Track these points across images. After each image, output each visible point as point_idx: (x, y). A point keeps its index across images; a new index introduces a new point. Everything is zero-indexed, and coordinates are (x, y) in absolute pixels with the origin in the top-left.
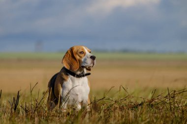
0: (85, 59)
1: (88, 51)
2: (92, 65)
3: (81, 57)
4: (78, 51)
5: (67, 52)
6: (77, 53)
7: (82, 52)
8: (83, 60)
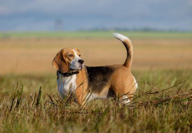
0: (74, 63)
1: (78, 54)
2: (80, 68)
3: (70, 60)
4: (67, 54)
5: (58, 54)
6: (66, 56)
7: (72, 55)
8: (71, 63)
